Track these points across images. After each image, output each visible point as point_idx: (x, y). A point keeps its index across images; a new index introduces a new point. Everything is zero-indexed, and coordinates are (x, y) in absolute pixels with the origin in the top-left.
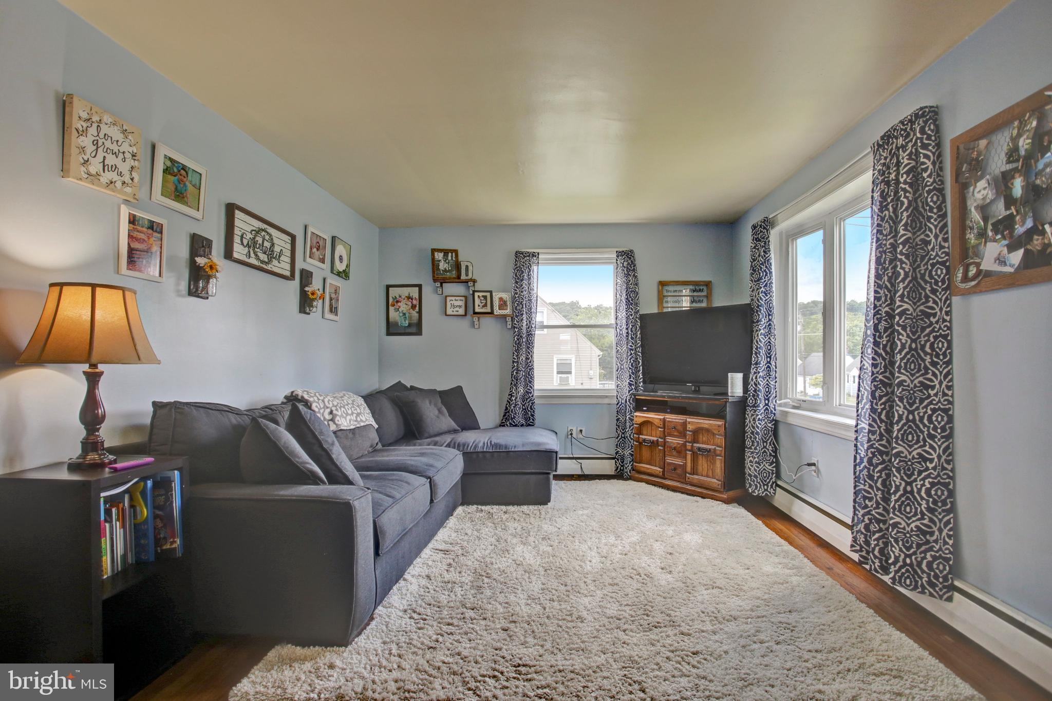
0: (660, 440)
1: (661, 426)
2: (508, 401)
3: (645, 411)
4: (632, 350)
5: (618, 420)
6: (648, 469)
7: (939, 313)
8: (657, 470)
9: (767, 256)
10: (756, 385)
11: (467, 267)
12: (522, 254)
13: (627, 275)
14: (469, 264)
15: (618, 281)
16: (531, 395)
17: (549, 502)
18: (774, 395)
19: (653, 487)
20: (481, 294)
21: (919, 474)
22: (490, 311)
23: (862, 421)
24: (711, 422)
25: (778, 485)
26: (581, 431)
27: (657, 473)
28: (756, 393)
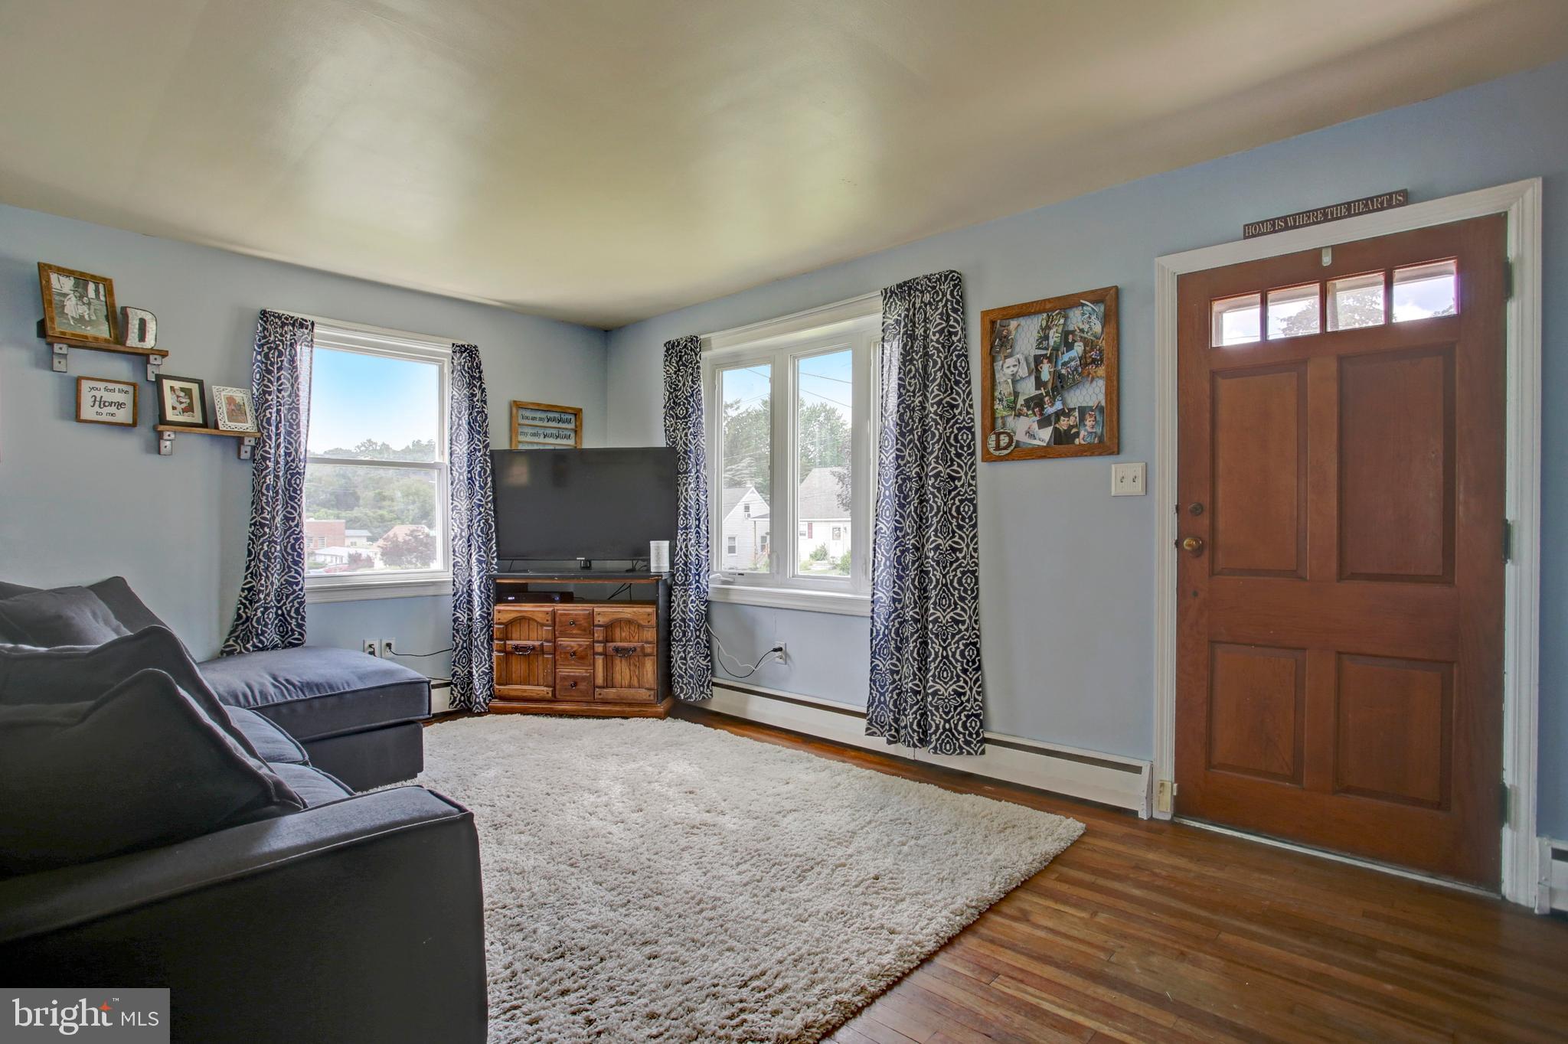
0: (545, 644)
1: (550, 622)
2: (242, 603)
3: (511, 602)
4: (482, 506)
5: (455, 620)
6: (525, 691)
7: (964, 477)
8: (543, 691)
9: (695, 387)
10: (686, 556)
11: (143, 323)
12: (279, 318)
13: (471, 386)
14: (148, 317)
15: (454, 393)
16: (297, 588)
17: (421, 770)
18: (706, 569)
19: (536, 717)
20: (178, 385)
21: (953, 638)
22: (200, 421)
23: (878, 590)
24: (635, 609)
25: (714, 684)
26: (389, 645)
27: (542, 694)
28: (687, 566)
